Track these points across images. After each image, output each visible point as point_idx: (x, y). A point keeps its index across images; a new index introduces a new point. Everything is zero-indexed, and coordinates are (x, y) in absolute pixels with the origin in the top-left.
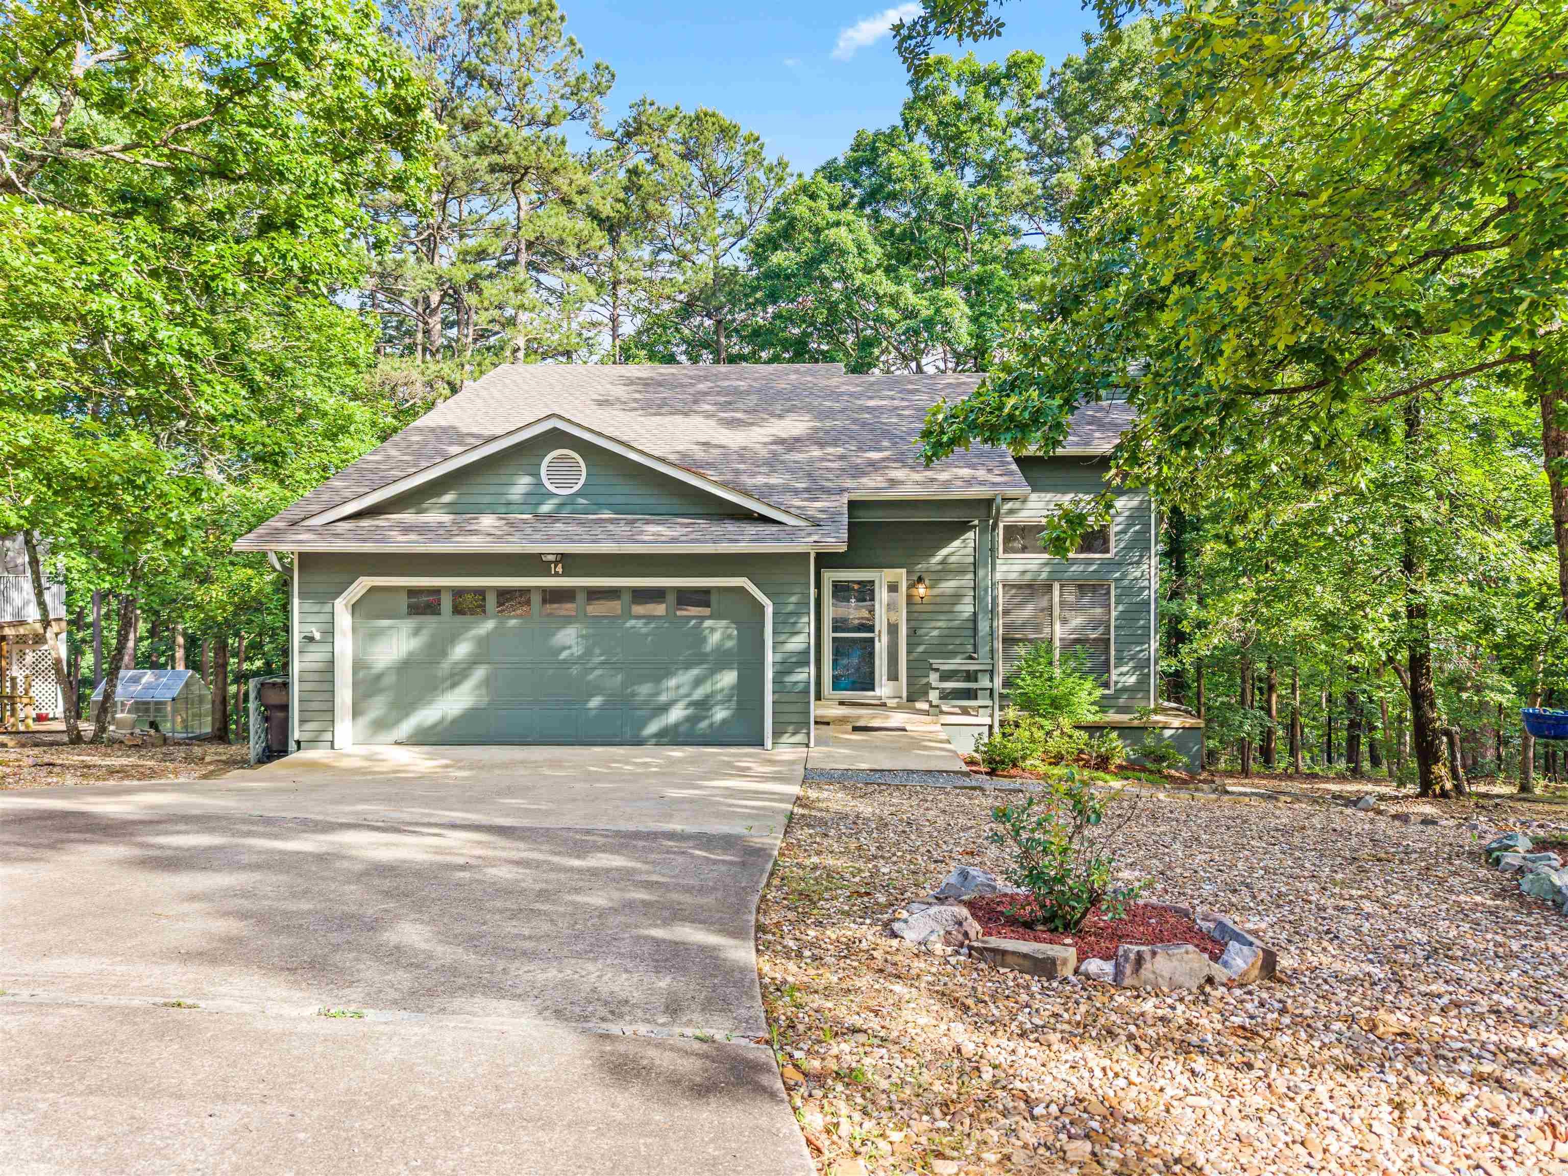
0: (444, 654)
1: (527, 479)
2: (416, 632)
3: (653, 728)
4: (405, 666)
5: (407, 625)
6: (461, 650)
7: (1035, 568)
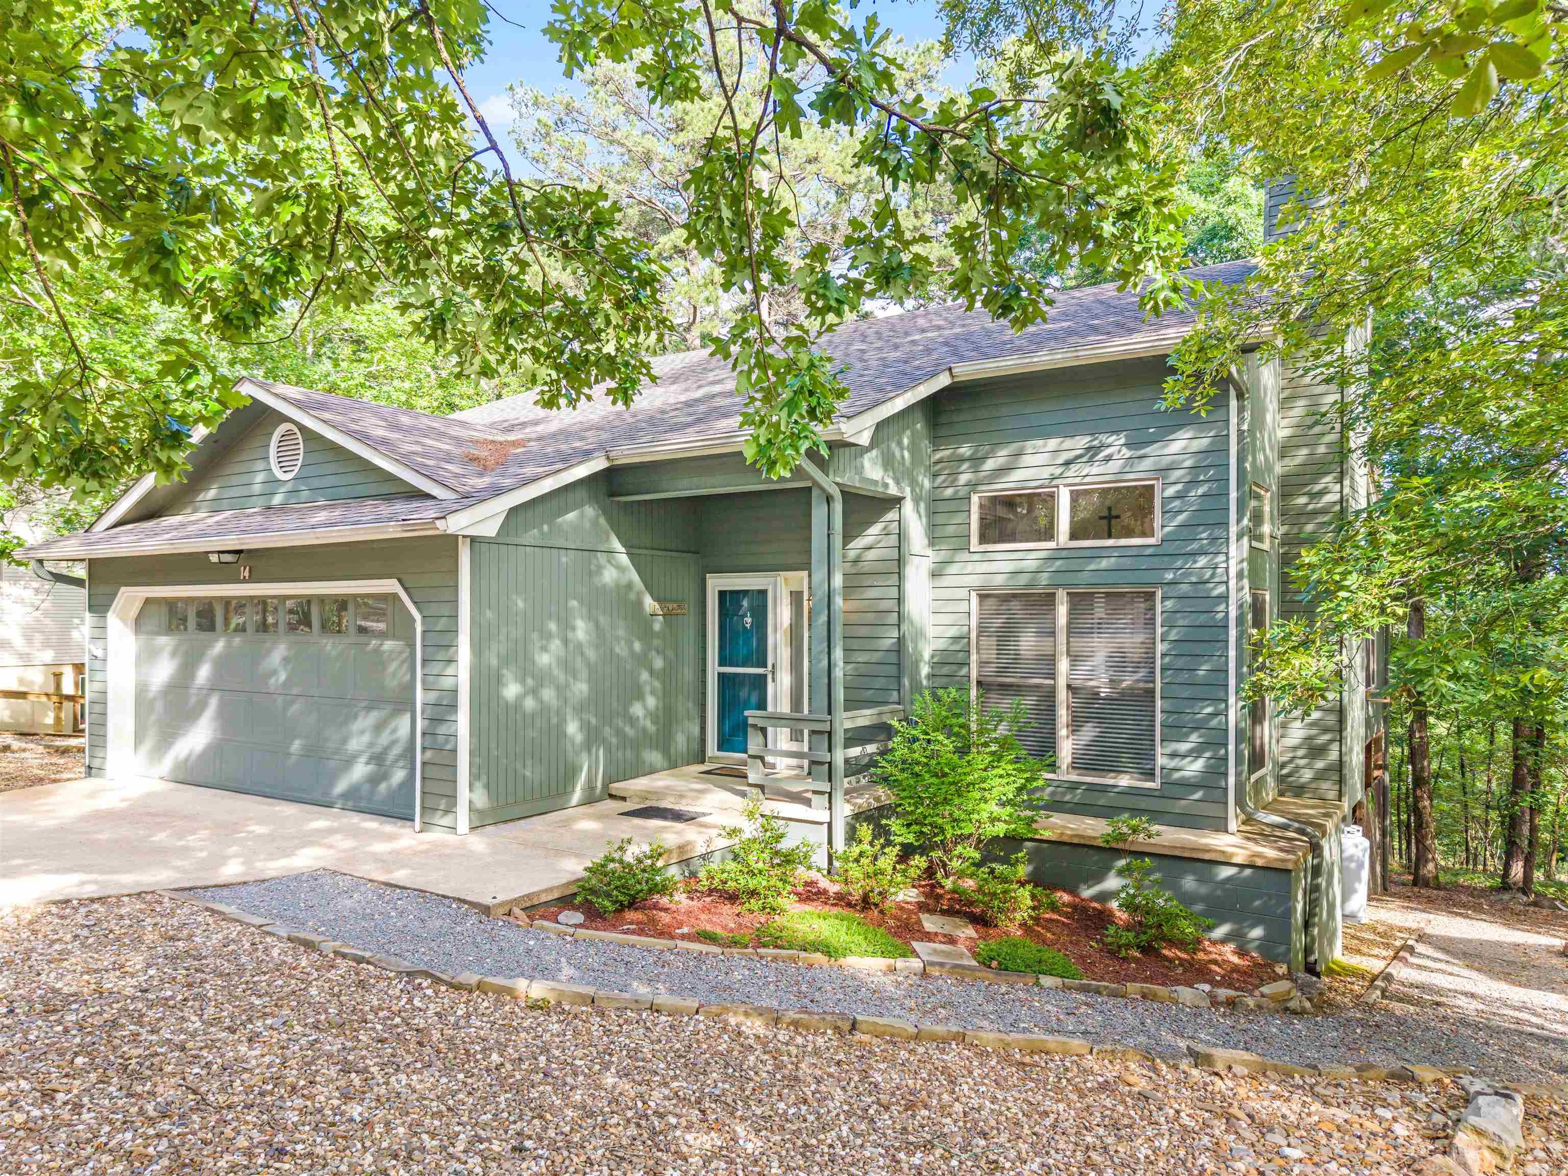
0: (192, 675)
3: (341, 786)
5: (168, 643)
6: (204, 673)
7: (1031, 565)
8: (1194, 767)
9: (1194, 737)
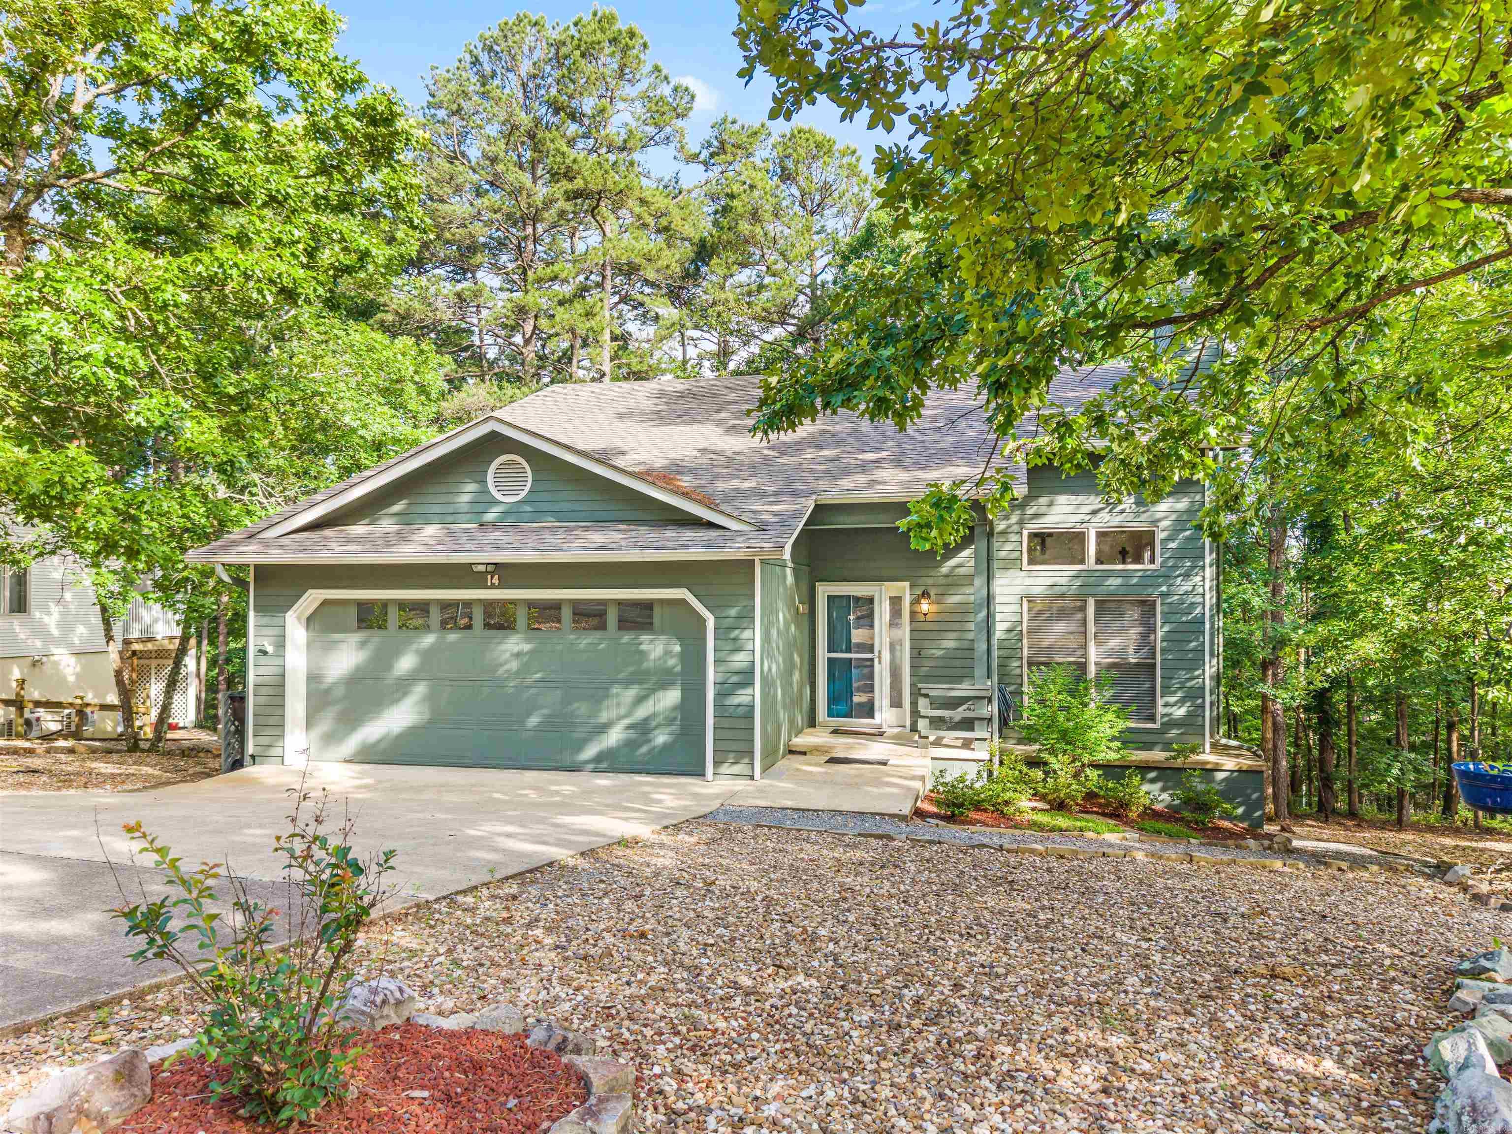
0: (389, 667)
1: (471, 487)
2: (363, 644)
3: (590, 752)
4: (354, 680)
5: (355, 638)
6: (406, 663)
7: (1063, 581)
8: (1180, 712)
9: (1180, 694)
